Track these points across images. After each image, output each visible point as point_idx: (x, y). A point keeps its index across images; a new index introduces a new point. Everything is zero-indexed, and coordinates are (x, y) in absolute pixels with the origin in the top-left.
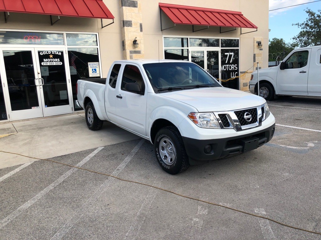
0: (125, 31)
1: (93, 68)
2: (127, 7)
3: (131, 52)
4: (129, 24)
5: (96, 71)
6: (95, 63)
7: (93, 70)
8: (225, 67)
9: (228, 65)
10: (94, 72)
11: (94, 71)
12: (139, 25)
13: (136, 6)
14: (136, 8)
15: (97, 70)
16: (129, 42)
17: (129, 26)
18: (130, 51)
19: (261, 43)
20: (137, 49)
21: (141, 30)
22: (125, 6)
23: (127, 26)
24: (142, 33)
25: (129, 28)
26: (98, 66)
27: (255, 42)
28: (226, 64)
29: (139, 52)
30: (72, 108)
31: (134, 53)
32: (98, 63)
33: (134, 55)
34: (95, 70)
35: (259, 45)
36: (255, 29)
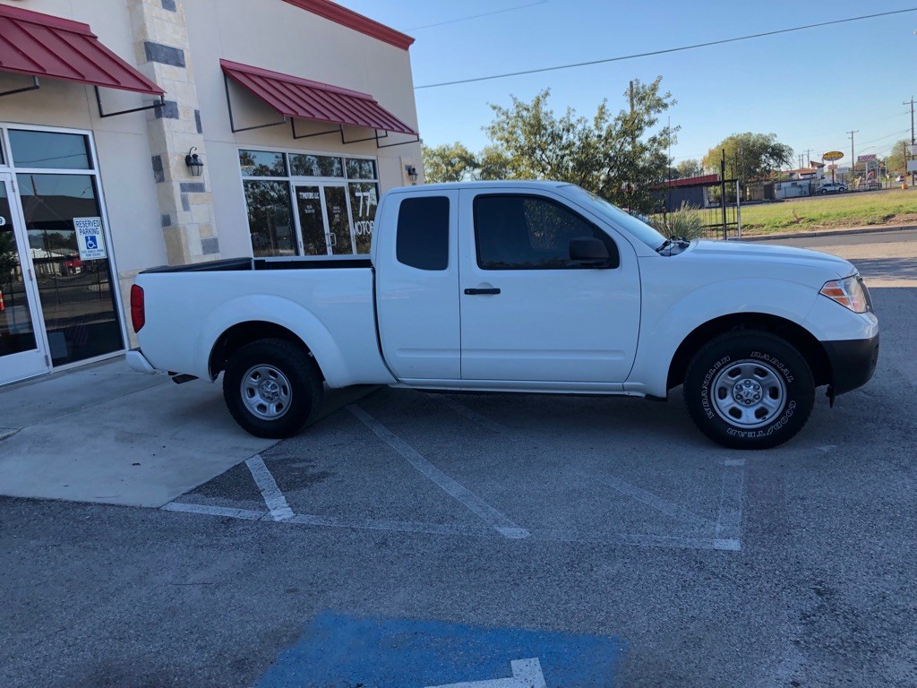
0: (166, 129)
1: (89, 235)
2: (163, 65)
3: (184, 187)
4: (171, 111)
5: (96, 244)
6: (91, 219)
7: (87, 240)
8: (359, 227)
9: (363, 222)
10: (91, 245)
11: (90, 242)
12: (193, 115)
13: (182, 63)
14: (181, 69)
15: (99, 238)
16: (177, 158)
17: (171, 117)
18: (181, 185)
19: (414, 169)
20: (196, 180)
21: (200, 130)
22: (158, 61)
23: (167, 117)
24: (200, 136)
25: (173, 120)
26: (99, 229)
27: (404, 167)
28: (361, 220)
29: (199, 188)
30: (46, 357)
31: (190, 191)
32: (98, 218)
33: (191, 195)
34: (93, 239)
35: (410, 174)
36: (415, 138)
